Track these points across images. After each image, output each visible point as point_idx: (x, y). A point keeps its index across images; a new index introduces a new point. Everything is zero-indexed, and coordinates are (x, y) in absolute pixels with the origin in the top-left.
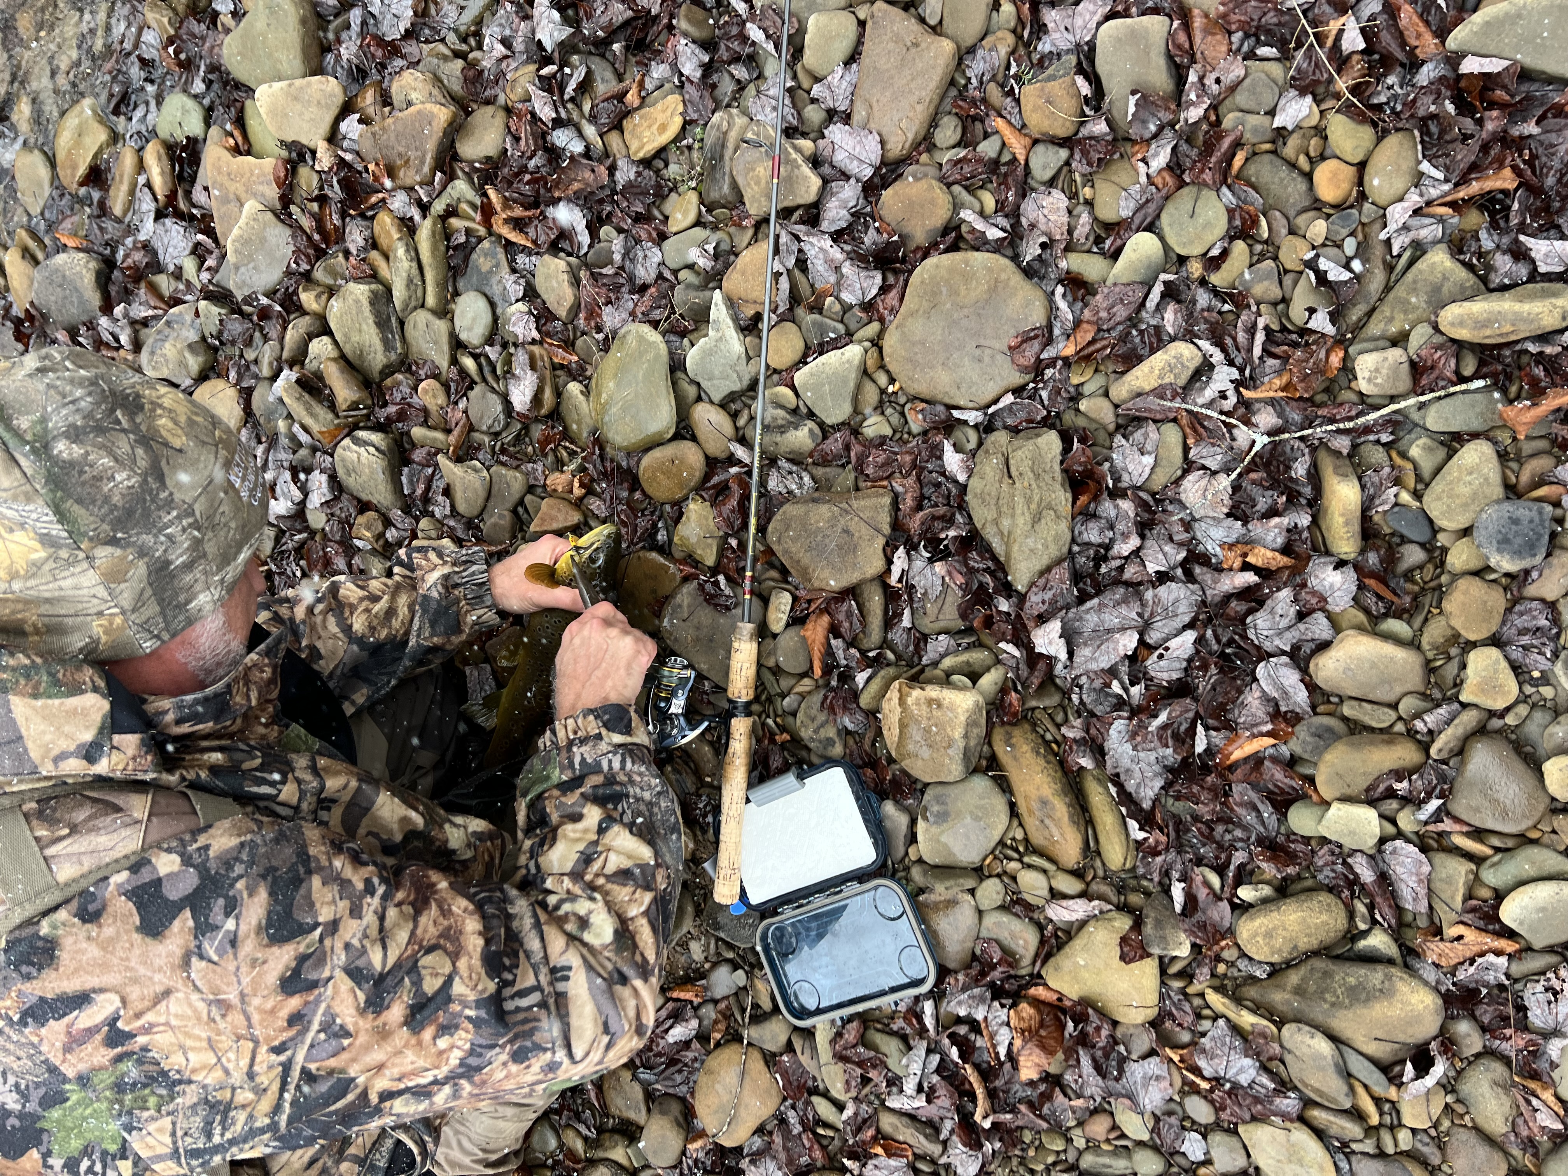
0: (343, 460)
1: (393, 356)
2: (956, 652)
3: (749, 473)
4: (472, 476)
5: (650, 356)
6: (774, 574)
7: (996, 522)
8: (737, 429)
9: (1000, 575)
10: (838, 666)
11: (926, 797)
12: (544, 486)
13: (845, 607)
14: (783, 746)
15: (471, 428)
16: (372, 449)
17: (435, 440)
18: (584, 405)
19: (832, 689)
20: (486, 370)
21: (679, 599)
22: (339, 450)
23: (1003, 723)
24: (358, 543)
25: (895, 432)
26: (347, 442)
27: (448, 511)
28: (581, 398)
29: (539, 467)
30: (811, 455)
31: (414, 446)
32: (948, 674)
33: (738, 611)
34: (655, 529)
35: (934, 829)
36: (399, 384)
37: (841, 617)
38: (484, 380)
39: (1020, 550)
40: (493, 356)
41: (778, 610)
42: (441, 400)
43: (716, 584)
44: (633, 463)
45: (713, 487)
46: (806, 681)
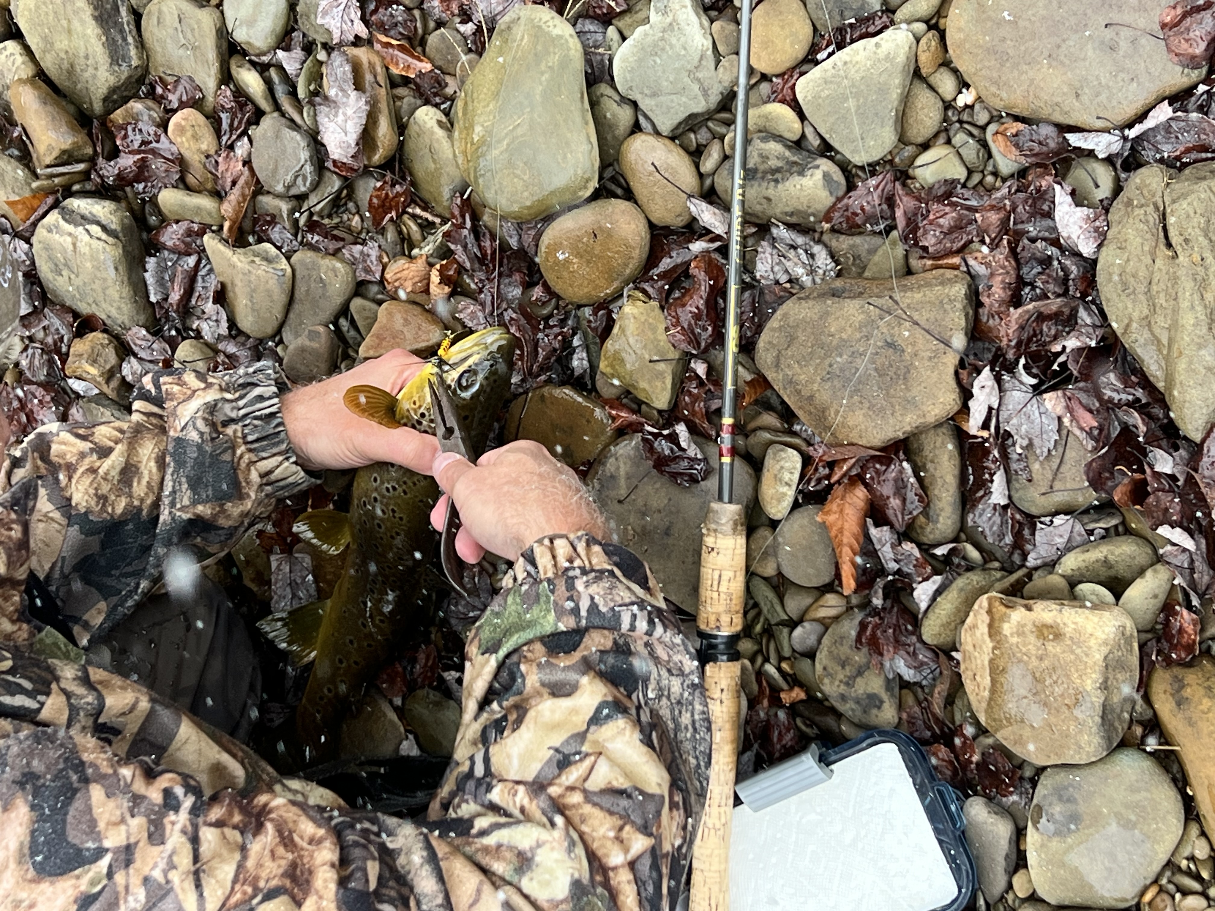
0: (47, 248)
1: (124, 72)
2: (1085, 545)
3: (724, 251)
4: (262, 270)
5: (554, 60)
6: (769, 419)
7: (1147, 322)
8: (701, 176)
9: (1158, 411)
10: (882, 572)
11: (1041, 791)
12: (382, 282)
13: (892, 473)
14: (793, 709)
15: (259, 189)
16: (95, 229)
17: (198, 210)
18: (445, 144)
19: (875, 612)
20: (280, 90)
21: (610, 465)
22: (40, 231)
23: (1169, 663)
24: (76, 385)
25: (970, 172)
26: (54, 217)
27: (223, 329)
28: (440, 133)
29: (372, 250)
30: (827, 218)
31: (164, 221)
32: (1073, 583)
33: (712, 483)
34: (567, 346)
35: (1055, 844)
36: (136, 118)
37: (886, 489)
38: (277, 107)
39: (1190, 370)
40: (291, 68)
41: (777, 479)
42: (208, 143)
43: (673, 438)
44: (528, 240)
45: (663, 276)
46: (831, 599)
